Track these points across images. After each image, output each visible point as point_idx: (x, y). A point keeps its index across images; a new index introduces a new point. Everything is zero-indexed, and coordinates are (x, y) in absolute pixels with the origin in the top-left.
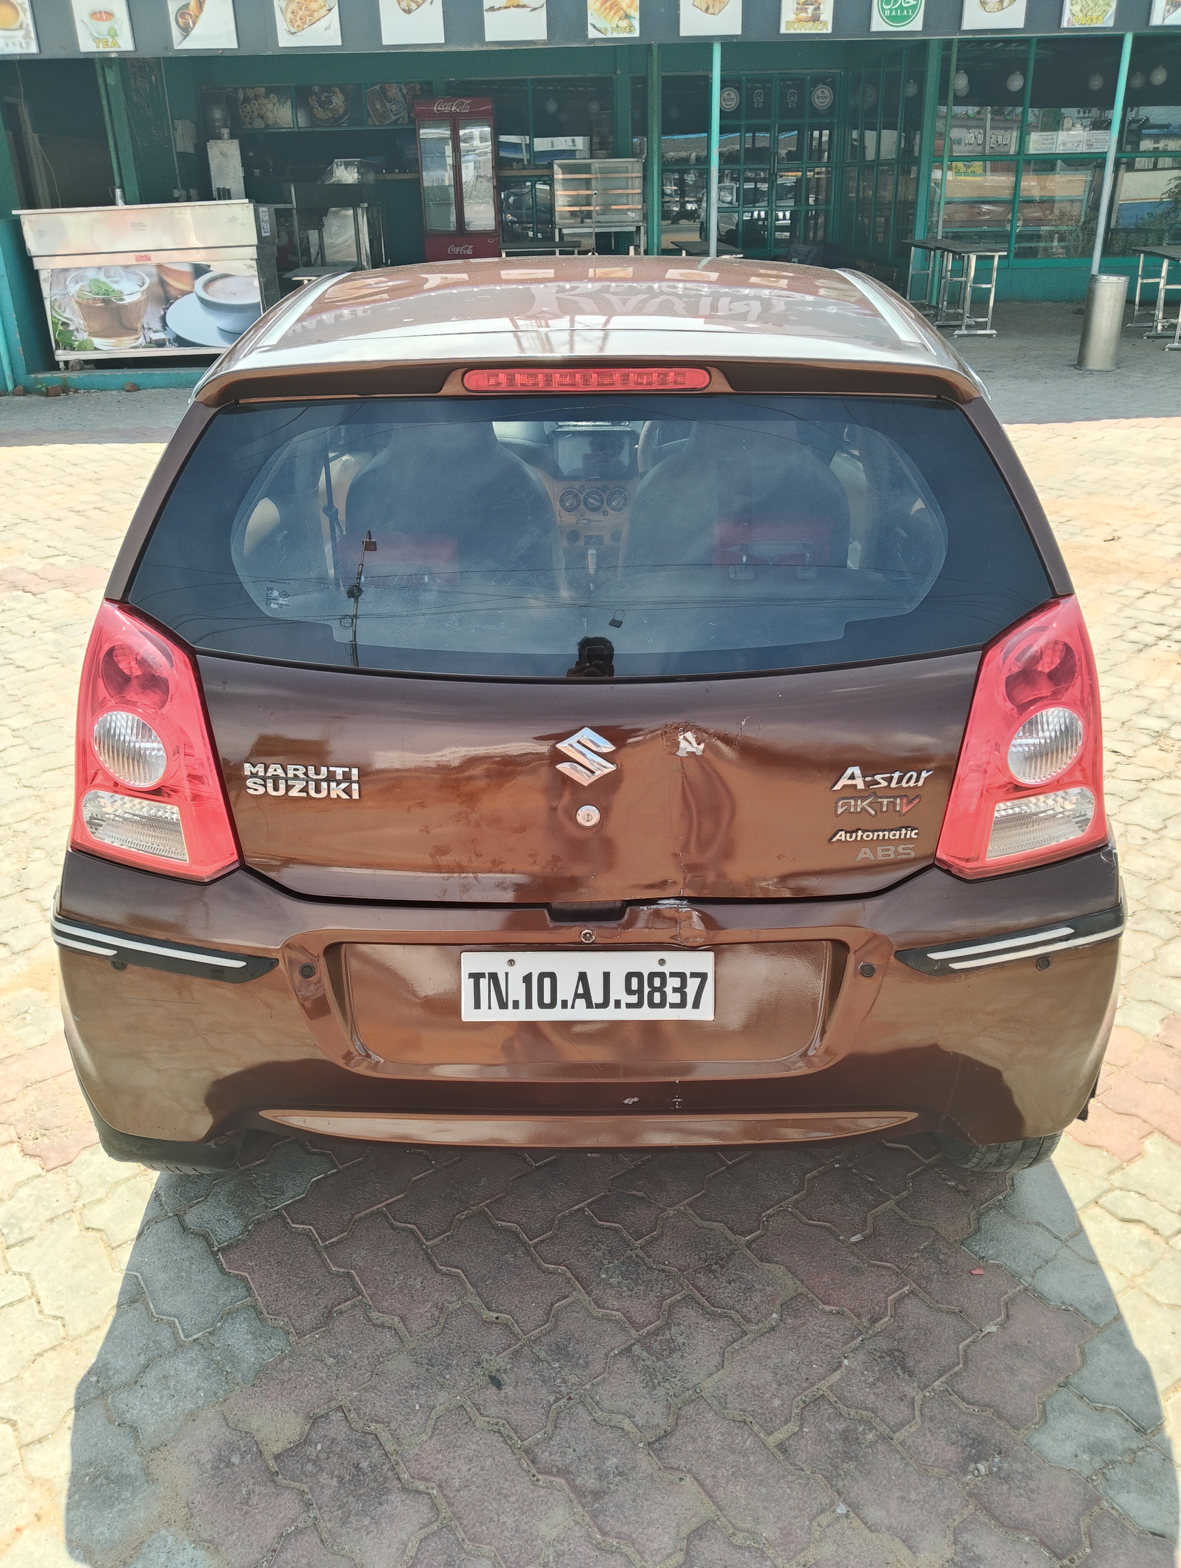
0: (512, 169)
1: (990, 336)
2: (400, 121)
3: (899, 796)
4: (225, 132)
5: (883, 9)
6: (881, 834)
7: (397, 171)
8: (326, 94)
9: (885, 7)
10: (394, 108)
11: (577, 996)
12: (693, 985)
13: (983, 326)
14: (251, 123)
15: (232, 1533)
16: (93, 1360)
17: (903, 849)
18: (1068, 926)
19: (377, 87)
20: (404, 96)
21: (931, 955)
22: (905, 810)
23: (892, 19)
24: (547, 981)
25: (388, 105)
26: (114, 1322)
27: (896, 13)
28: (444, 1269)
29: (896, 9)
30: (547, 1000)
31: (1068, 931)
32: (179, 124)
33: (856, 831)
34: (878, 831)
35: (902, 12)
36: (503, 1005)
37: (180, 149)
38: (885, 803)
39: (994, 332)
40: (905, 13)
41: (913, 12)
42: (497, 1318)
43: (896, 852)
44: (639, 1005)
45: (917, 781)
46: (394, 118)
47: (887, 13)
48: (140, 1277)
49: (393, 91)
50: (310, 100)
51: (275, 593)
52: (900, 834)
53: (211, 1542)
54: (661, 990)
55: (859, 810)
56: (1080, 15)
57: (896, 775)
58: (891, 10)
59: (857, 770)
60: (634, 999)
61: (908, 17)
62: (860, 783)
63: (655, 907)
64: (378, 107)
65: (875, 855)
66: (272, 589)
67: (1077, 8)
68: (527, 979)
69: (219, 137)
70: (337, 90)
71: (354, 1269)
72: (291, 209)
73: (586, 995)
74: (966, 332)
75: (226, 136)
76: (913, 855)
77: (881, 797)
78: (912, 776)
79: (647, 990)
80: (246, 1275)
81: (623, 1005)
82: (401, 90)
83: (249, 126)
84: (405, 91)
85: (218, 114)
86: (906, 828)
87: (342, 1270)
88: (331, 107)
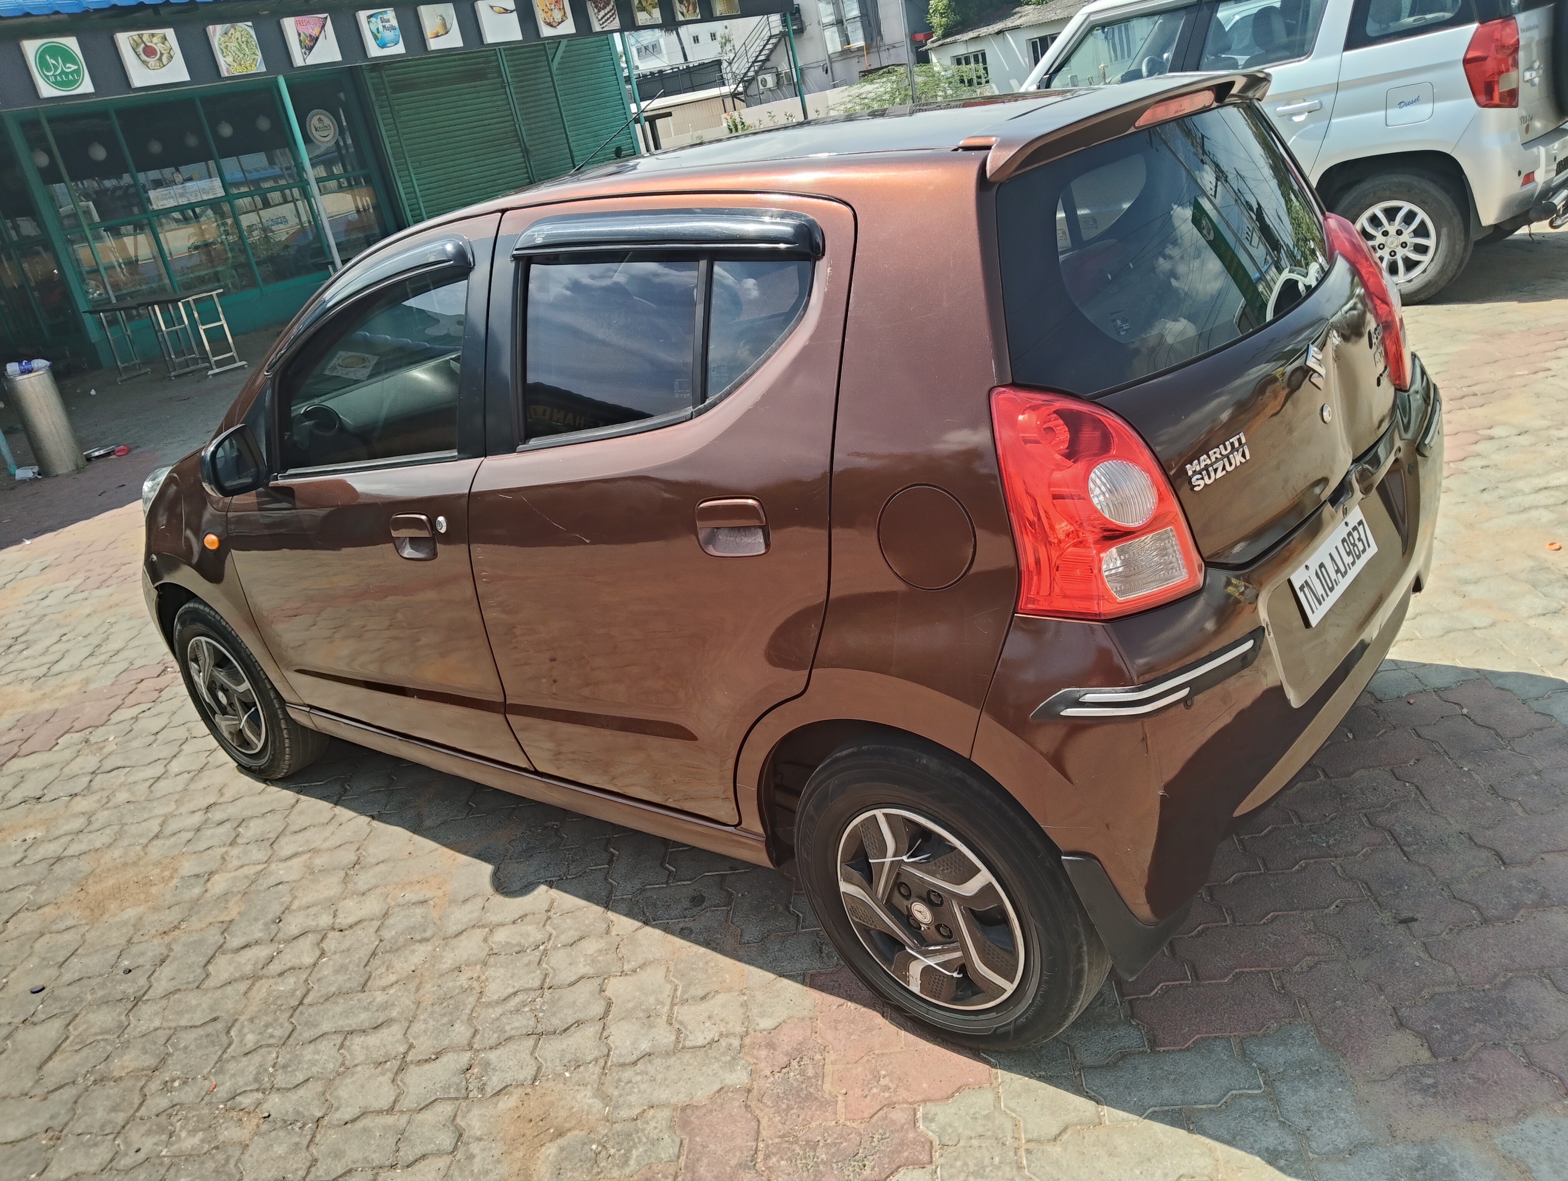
1: (242, 367)
5: (47, 77)
9: (48, 74)
11: (1337, 572)
12: (1362, 531)
13: (232, 360)
15: (1515, 1096)
16: (1258, 1159)
23: (57, 84)
24: (1324, 571)
26: (1210, 1136)
27: (62, 78)
28: (1264, 920)
29: (60, 75)
35: (67, 77)
36: (1320, 602)
39: (244, 363)
40: (70, 77)
41: (78, 75)
42: (1337, 906)
44: (1354, 561)
47: (52, 79)
48: (1157, 1109)
51: (1119, 322)
53: (1519, 1112)
54: (1355, 544)
56: (235, 65)
58: (55, 76)
60: (1352, 558)
61: (76, 81)
66: (1114, 320)
67: (229, 59)
68: (1317, 575)
71: (1236, 968)
73: (1339, 569)
74: (217, 371)
80: (1198, 1036)
87: (1231, 976)
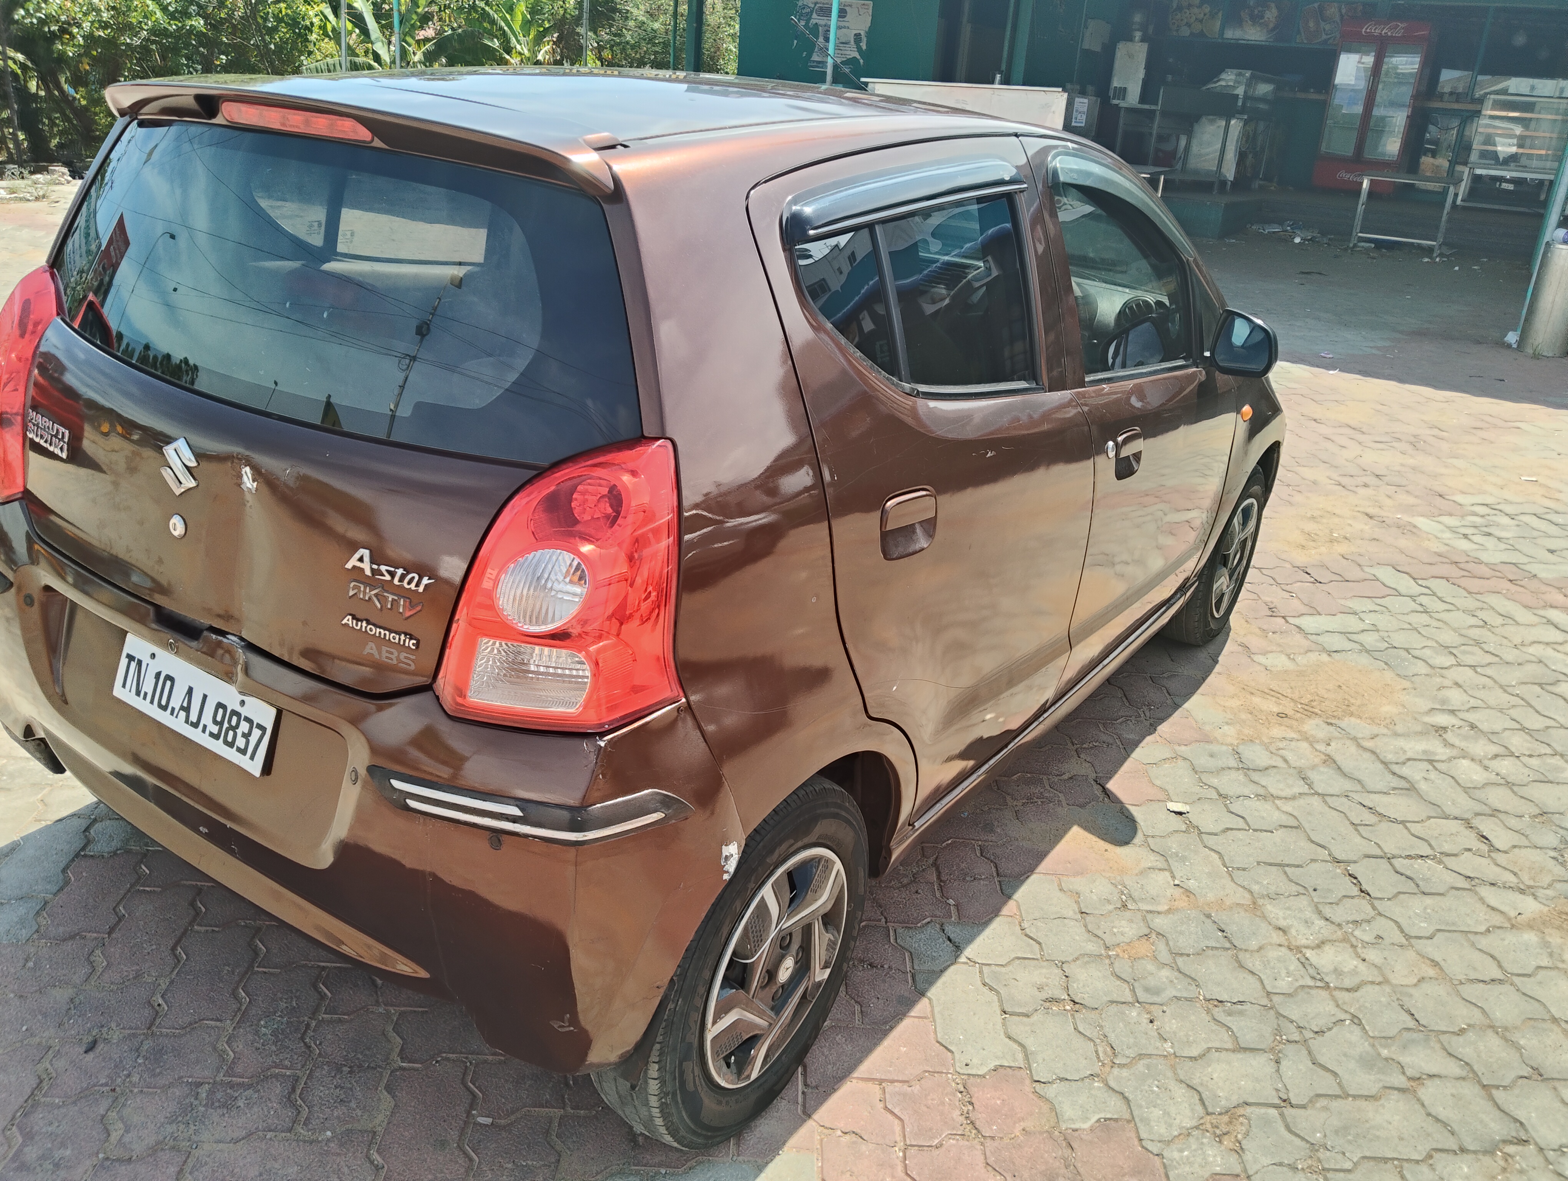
0: (1441, 101)
2: (1331, 41)
3: (403, 597)
4: (1138, 35)
6: (383, 632)
7: (1312, 90)
8: (1260, 9)
10: (1327, 27)
11: (182, 708)
12: (257, 733)
14: (1177, 31)
17: (406, 658)
18: (517, 806)
19: (1316, 5)
20: (1342, 16)
21: (394, 782)
22: (408, 614)
24: (168, 683)
25: (1322, 24)
30: (164, 703)
31: (515, 811)
32: (1092, 24)
33: (362, 621)
34: (380, 627)
36: (138, 693)
37: (1086, 46)
38: (390, 599)
43: (398, 658)
44: (216, 737)
45: (417, 585)
46: (1324, 37)
49: (1332, 11)
50: (1242, 14)
52: (400, 639)
54: (234, 728)
55: (367, 598)
57: (400, 571)
59: (366, 553)
60: (215, 729)
62: (366, 567)
63: (220, 638)
64: (1311, 24)
65: (380, 653)
68: (158, 675)
69: (1131, 39)
70: (1273, 5)
72: (1155, 111)
73: (187, 709)
75: (1137, 38)
76: (413, 667)
77: (387, 592)
78: (413, 578)
79: (226, 725)
81: (207, 732)
82: (1340, 11)
83: (1175, 33)
84: (1344, 11)
85: (1138, 18)
86: (406, 634)
88: (1263, 21)
